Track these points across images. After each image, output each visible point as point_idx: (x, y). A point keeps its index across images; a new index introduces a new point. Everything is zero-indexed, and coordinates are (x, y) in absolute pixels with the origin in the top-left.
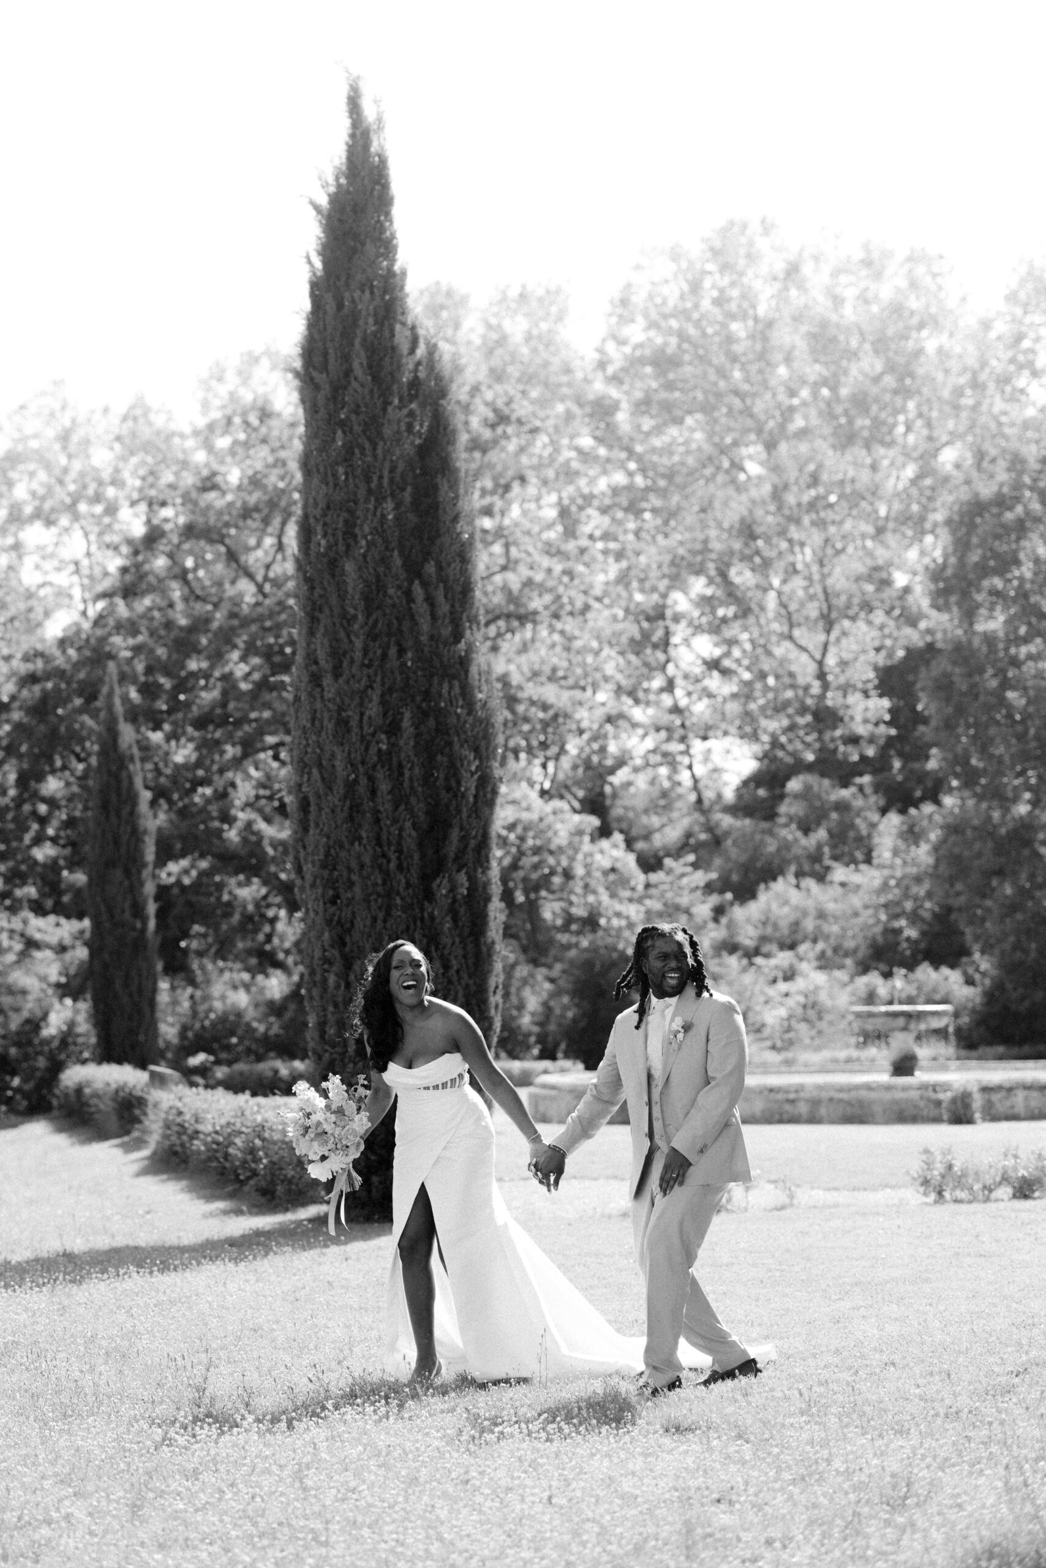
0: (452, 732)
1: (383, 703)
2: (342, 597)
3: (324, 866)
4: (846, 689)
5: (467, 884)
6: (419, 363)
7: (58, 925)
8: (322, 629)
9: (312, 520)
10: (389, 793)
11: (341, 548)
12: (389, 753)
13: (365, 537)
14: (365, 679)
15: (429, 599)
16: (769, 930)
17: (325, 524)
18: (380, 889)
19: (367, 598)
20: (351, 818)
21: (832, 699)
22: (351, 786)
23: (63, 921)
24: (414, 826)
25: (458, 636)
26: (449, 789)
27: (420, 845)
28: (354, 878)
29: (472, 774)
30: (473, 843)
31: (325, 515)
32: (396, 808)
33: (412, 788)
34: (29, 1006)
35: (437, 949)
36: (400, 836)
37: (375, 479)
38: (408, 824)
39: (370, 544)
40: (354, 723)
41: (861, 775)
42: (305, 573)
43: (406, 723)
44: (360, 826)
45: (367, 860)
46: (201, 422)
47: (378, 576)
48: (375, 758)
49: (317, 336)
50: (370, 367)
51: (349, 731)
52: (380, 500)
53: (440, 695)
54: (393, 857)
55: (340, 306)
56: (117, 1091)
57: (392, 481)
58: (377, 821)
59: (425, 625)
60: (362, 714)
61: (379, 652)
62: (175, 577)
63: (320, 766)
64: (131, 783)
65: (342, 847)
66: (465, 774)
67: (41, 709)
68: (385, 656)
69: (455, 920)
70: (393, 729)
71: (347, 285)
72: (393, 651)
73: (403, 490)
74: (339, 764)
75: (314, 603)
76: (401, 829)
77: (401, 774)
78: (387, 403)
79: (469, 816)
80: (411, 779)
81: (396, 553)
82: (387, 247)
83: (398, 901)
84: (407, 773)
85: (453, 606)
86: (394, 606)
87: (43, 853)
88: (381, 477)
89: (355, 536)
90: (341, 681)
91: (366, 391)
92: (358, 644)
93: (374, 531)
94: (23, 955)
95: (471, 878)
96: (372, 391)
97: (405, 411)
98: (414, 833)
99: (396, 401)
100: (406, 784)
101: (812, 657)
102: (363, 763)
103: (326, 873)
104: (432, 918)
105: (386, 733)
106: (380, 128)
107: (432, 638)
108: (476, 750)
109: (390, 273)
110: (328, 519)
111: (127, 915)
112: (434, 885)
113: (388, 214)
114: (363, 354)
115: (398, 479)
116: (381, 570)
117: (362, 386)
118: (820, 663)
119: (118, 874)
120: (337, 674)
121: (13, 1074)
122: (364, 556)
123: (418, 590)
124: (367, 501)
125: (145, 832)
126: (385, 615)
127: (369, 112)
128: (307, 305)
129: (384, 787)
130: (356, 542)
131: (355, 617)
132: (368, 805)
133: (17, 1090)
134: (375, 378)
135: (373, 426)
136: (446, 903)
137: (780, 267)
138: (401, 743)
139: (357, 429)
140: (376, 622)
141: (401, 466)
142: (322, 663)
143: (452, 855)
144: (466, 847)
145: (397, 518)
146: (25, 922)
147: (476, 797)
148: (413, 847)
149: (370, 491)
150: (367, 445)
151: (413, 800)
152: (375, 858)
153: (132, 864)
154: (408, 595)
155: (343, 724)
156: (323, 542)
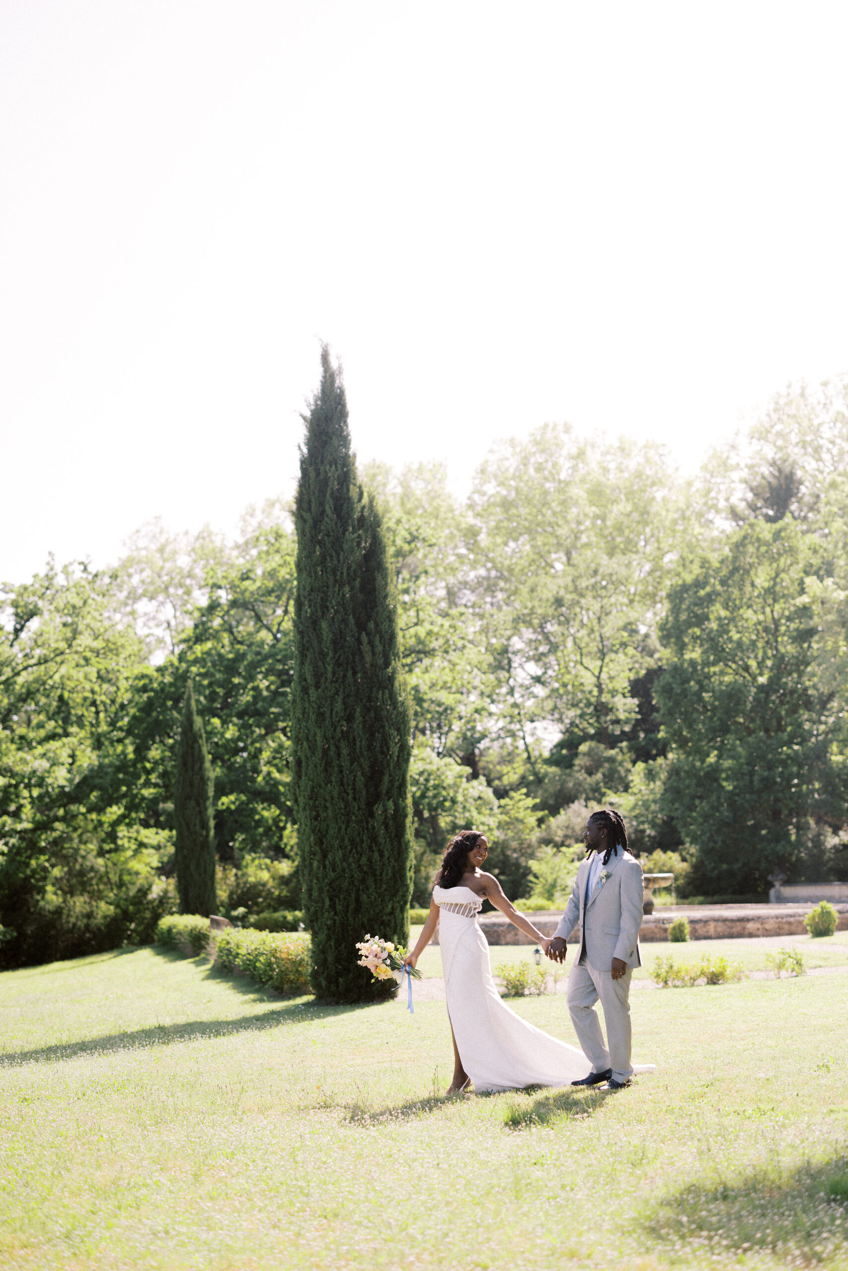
0: (384, 720)
1: (344, 703)
2: (320, 641)
3: (310, 798)
4: (613, 693)
5: (393, 808)
6: (363, 508)
7: (157, 833)
8: (308, 661)
9: (302, 598)
10: (348, 755)
11: (319, 613)
12: (348, 732)
13: (333, 607)
14: (333, 689)
15: (371, 643)
16: (569, 832)
17: (310, 600)
18: (343, 811)
19: (334, 642)
20: (326, 770)
21: (606, 698)
22: (325, 752)
23: (160, 831)
24: (363, 774)
25: (387, 664)
26: (382, 753)
27: (366, 785)
28: (328, 805)
29: (396, 744)
30: (397, 784)
31: (310, 595)
32: (352, 765)
33: (361, 752)
34: (140, 881)
35: (376, 845)
36: (354, 780)
37: (339, 573)
38: (359, 773)
39: (336, 612)
40: (328, 714)
41: (621, 742)
42: (298, 628)
43: (357, 714)
44: (331, 774)
45: (335, 794)
46: (241, 541)
47: (341, 632)
48: (340, 735)
49: (304, 492)
50: (335, 509)
51: (324, 720)
52: (341, 586)
53: (377, 699)
54: (351, 792)
55: (318, 474)
56: (192, 930)
57: (348, 574)
58: (341, 772)
59: (368, 658)
60: (332, 710)
61: (342, 674)
62: (225, 630)
63: (308, 740)
64: (200, 751)
65: (321, 787)
66: (392, 744)
67: (147, 708)
68: (345, 676)
69: (387, 828)
70: (350, 719)
71: (322, 462)
72: (350, 674)
73: (355, 580)
74: (319, 739)
75: (304, 646)
76: (355, 776)
77: (355, 744)
78: (345, 530)
79: (394, 768)
80: (361, 748)
81: (351, 616)
82: (345, 441)
83: (354, 818)
84: (358, 743)
85: (384, 647)
86: (350, 647)
87: (148, 792)
88: (342, 573)
89: (327, 607)
90: (320, 690)
91: (333, 523)
92: (330, 669)
93: (338, 604)
94: (136, 852)
95: (396, 804)
96: (336, 523)
97: (356, 535)
98: (362, 779)
99: (351, 529)
100: (358, 751)
101: (593, 674)
102: (333, 738)
103: (311, 802)
104: (374, 828)
105: (346, 720)
106: (340, 373)
107: (372, 665)
108: (398, 730)
109: (347, 456)
110: (312, 597)
111: (198, 827)
112: (375, 808)
113: (345, 422)
114: (331, 502)
115: (352, 574)
116: (343, 626)
117: (331, 520)
118: (598, 678)
119: (193, 803)
120: (317, 686)
121: (131, 922)
122: (333, 618)
123: (364, 638)
124: (334, 586)
125: (208, 779)
126: (345, 653)
127: (334, 364)
128: (299, 474)
129: (345, 751)
130: (328, 610)
131: (327, 654)
132: (336, 762)
133: (133, 931)
134: (339, 516)
135: (337, 544)
136: (381, 818)
137: (574, 451)
138: (355, 726)
139: (328, 545)
140: (340, 656)
141: (354, 567)
142: (309, 680)
143: (384, 791)
144: (393, 786)
145: (352, 597)
146: (138, 832)
147: (398, 757)
148: (362, 786)
149: (336, 581)
150: (334, 554)
151: (362, 760)
152: (340, 793)
153: (200, 798)
154: (359, 641)
155: (321, 715)
156: (309, 610)
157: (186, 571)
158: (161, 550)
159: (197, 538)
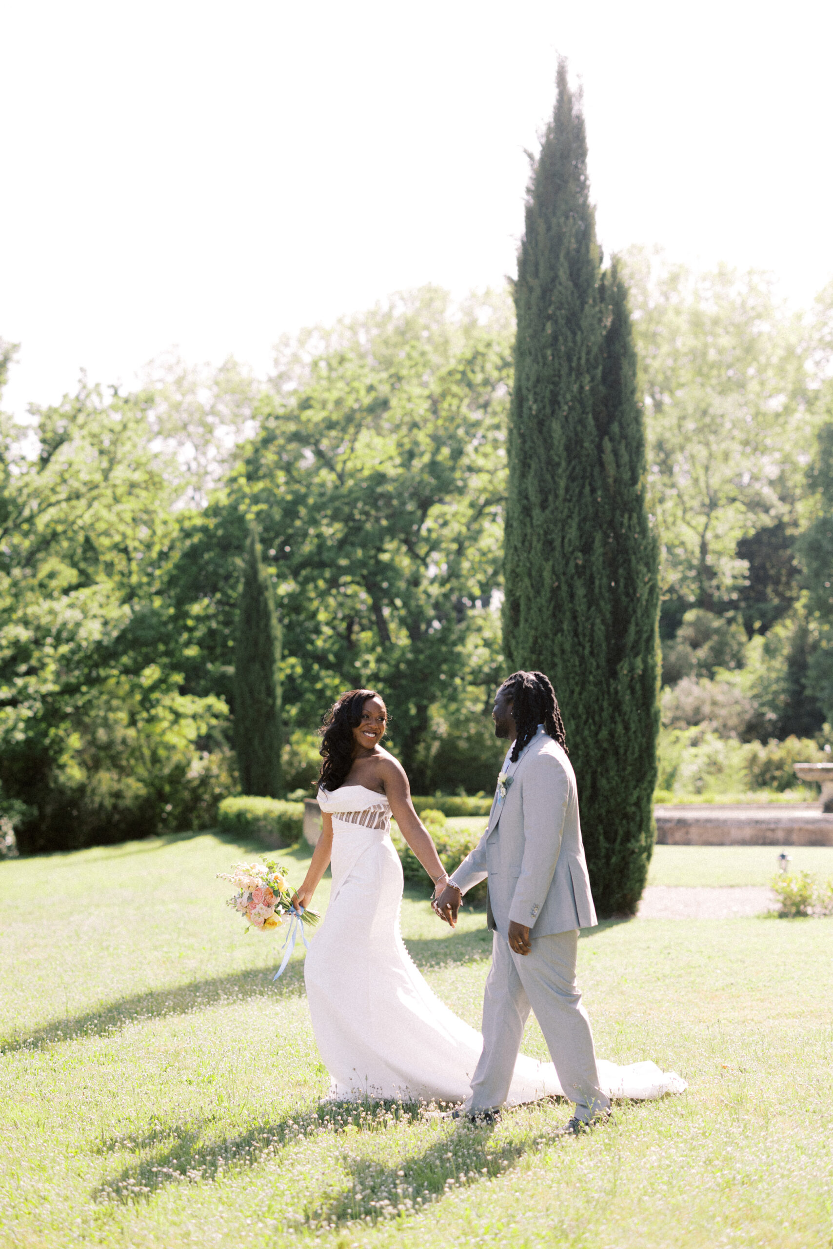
0: (631, 552)
1: (580, 528)
2: (549, 446)
3: (533, 651)
4: (719, 554)
5: (641, 667)
6: (604, 275)
8: (532, 473)
9: (524, 392)
10: (585, 596)
11: (548, 411)
12: (584, 567)
13: (566, 403)
14: (566, 510)
15: (616, 453)
17: (535, 393)
18: (577, 669)
19: (567, 448)
20: (554, 615)
21: (710, 560)
22: (555, 591)
24: (603, 622)
25: (634, 480)
26: (627, 595)
27: (607, 638)
28: (557, 660)
29: (646, 584)
30: (645, 636)
31: (535, 386)
32: (589, 608)
33: (601, 593)
34: (176, 758)
35: (620, 715)
36: (592, 630)
37: (575, 358)
38: (598, 621)
39: (571, 409)
40: (557, 543)
42: (520, 429)
43: (597, 544)
44: (561, 622)
45: (567, 647)
47: (576, 434)
48: (573, 571)
49: (531, 251)
50: (571, 275)
51: (553, 549)
52: (579, 374)
53: (622, 524)
54: (587, 645)
55: (549, 229)
56: (280, 817)
57: (588, 360)
58: (575, 618)
59: (611, 470)
60: (563, 538)
61: (577, 490)
63: (530, 575)
64: (266, 605)
65: (546, 636)
66: (641, 585)
68: (581, 493)
69: (633, 692)
70: (587, 548)
71: (554, 214)
72: (587, 489)
73: (596, 368)
74: (546, 574)
75: (525, 453)
76: (593, 625)
77: (593, 583)
78: (583, 303)
79: (643, 615)
80: (600, 587)
81: (590, 416)
82: (583, 187)
83: (591, 678)
84: (597, 582)
85: (630, 456)
86: (588, 455)
87: (192, 652)
88: (579, 359)
89: (559, 403)
90: (547, 512)
91: (569, 292)
92: (562, 483)
93: (574, 399)
94: (175, 722)
95: (645, 662)
96: (572, 293)
97: (597, 309)
98: (603, 628)
99: (591, 301)
100: (597, 590)
101: (698, 533)
102: (564, 574)
103: (534, 657)
104: (616, 692)
105: (582, 551)
106: (581, 95)
107: (615, 481)
108: (647, 565)
109: (585, 205)
110: (538, 390)
111: (263, 696)
112: (619, 667)
113: (583, 162)
114: (566, 264)
115: (592, 360)
116: (579, 428)
117: (566, 288)
118: (703, 537)
119: (257, 666)
120: (544, 506)
121: (167, 802)
122: (566, 418)
123: (607, 445)
124: (569, 374)
125: (276, 638)
126: (580, 462)
127: (572, 86)
129: (581, 591)
130: (560, 407)
131: (558, 464)
132: (568, 606)
133: (169, 814)
134: (576, 285)
135: (573, 321)
136: (626, 680)
138: (593, 559)
139: (562, 322)
140: (574, 468)
141: (595, 350)
142: (533, 499)
143: (630, 645)
144: (640, 638)
145: (592, 389)
146: (173, 700)
147: (647, 601)
148: (602, 638)
149: (571, 369)
150: (569, 333)
151: (602, 603)
152: (573, 646)
153: (266, 662)
154: (600, 449)
155: (549, 544)
156: (535, 407)
157: (207, 408)
158: (179, 382)
159: (221, 370)
